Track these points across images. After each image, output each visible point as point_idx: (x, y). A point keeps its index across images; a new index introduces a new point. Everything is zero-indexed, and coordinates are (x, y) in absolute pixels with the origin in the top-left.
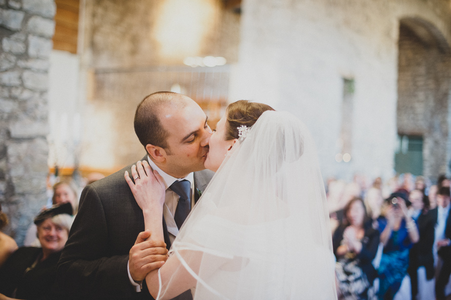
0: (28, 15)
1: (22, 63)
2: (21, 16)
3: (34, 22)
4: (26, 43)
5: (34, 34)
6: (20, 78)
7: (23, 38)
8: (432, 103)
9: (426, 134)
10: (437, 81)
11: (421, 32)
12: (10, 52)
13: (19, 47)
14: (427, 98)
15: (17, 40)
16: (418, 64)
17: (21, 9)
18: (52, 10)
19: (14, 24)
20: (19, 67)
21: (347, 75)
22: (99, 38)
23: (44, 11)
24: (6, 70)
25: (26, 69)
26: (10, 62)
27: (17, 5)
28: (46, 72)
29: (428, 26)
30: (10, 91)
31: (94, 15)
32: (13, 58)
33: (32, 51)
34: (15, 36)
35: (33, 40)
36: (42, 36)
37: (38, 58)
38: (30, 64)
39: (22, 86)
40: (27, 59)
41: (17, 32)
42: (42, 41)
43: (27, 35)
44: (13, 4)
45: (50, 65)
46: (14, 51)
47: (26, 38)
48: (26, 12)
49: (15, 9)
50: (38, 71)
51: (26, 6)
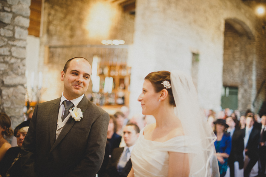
0: (15, 15)
1: (11, 43)
2: (11, 15)
3: (18, 19)
4: (14, 31)
5: (18, 26)
6: (10, 51)
7: (12, 28)
8: (243, 68)
9: (240, 86)
10: (247, 56)
11: (237, 27)
12: (4, 36)
13: (9, 34)
14: (240, 65)
15: (8, 29)
16: (236, 45)
17: (11, 12)
18: (29, 12)
19: (7, 20)
20: (9, 44)
21: (195, 51)
22: (52, 28)
23: (24, 14)
24: (2, 47)
25: (13, 46)
26: (4, 42)
27: (9, 10)
28: (24, 48)
29: (241, 23)
30: (4, 59)
31: (49, 14)
32: (6, 40)
33: (17, 36)
34: (7, 27)
35: (17, 29)
36: (22, 27)
37: (20, 40)
38: (15, 43)
39: (11, 56)
40: (13, 41)
41: (9, 24)
42: (22, 30)
43: (14, 27)
44: (6, 9)
45: (27, 44)
46: (7, 35)
47: (14, 28)
48: (14, 13)
49: (7, 12)
50: (20, 47)
51: (14, 10)
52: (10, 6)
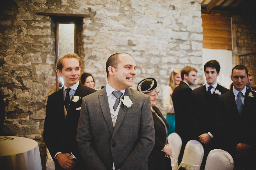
0: (190, 33)
1: (189, 54)
2: (187, 34)
3: (193, 35)
4: (191, 45)
5: (194, 41)
6: (189, 60)
7: (189, 43)
12: (184, 50)
13: (188, 47)
17: (187, 31)
18: (201, 29)
19: (184, 38)
20: (188, 55)
23: (197, 31)
24: (182, 57)
25: (192, 56)
26: (184, 54)
27: (185, 30)
28: (201, 56)
32: (185, 52)
33: (193, 48)
34: (185, 43)
35: (193, 43)
36: (197, 41)
37: (197, 51)
38: (192, 54)
39: (191, 63)
40: (191, 52)
41: (186, 40)
42: (197, 43)
43: (191, 41)
44: (182, 29)
45: (202, 53)
46: (185, 49)
47: (191, 43)
48: (189, 32)
49: (184, 31)
50: (197, 56)
51: (189, 30)
52: (186, 27)
